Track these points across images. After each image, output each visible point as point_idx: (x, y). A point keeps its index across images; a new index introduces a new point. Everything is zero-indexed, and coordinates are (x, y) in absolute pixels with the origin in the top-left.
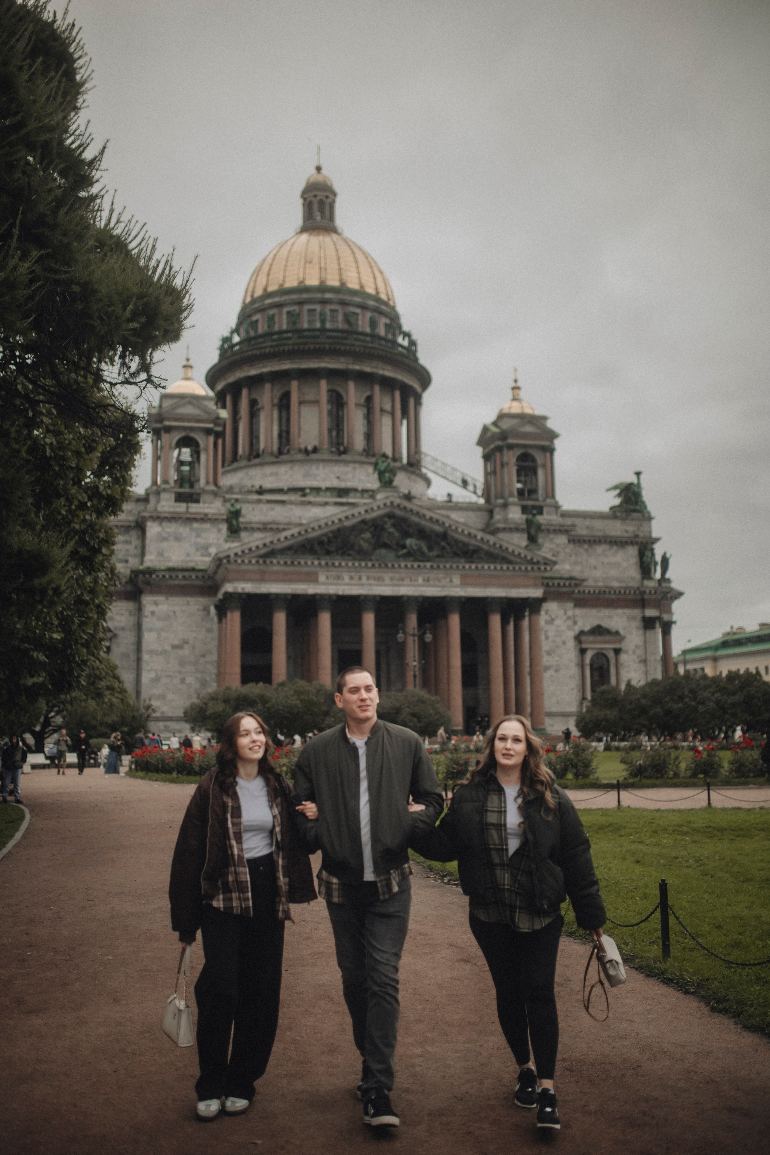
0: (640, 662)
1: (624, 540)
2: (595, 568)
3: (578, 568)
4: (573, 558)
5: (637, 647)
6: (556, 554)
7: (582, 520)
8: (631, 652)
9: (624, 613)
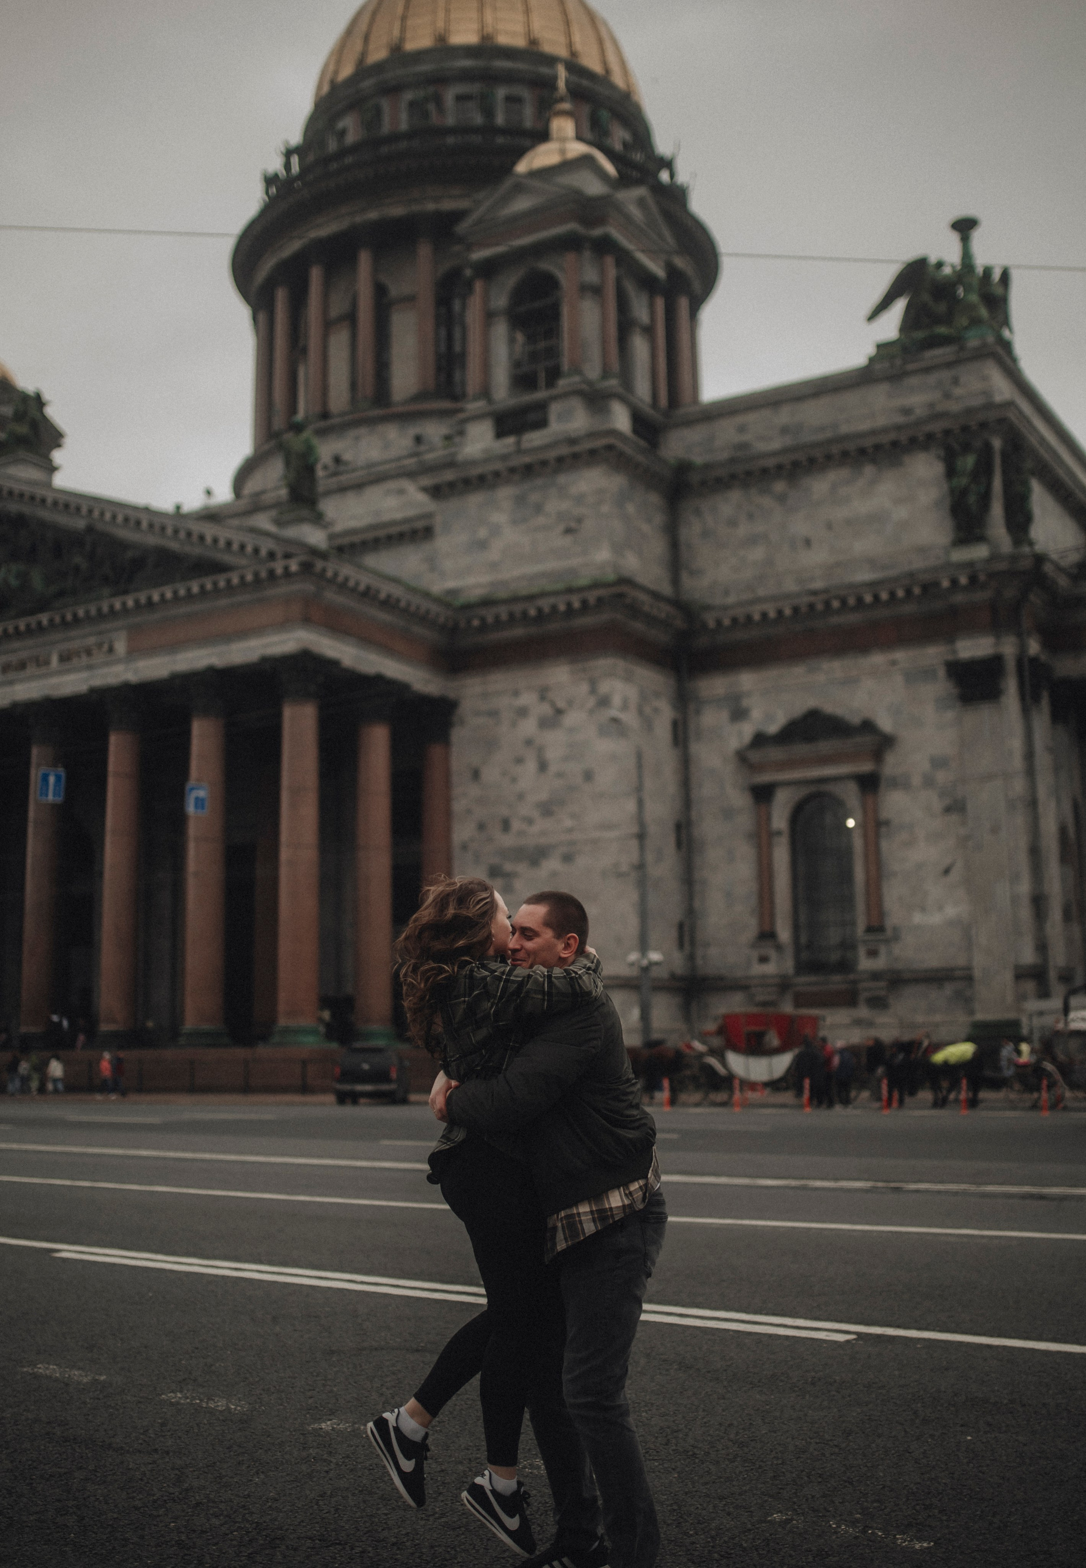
0: (948, 810)
1: (885, 439)
2: (808, 543)
3: (757, 554)
4: (743, 530)
5: (938, 763)
6: (573, 525)
7: (766, 413)
8: (916, 780)
9: (894, 663)
